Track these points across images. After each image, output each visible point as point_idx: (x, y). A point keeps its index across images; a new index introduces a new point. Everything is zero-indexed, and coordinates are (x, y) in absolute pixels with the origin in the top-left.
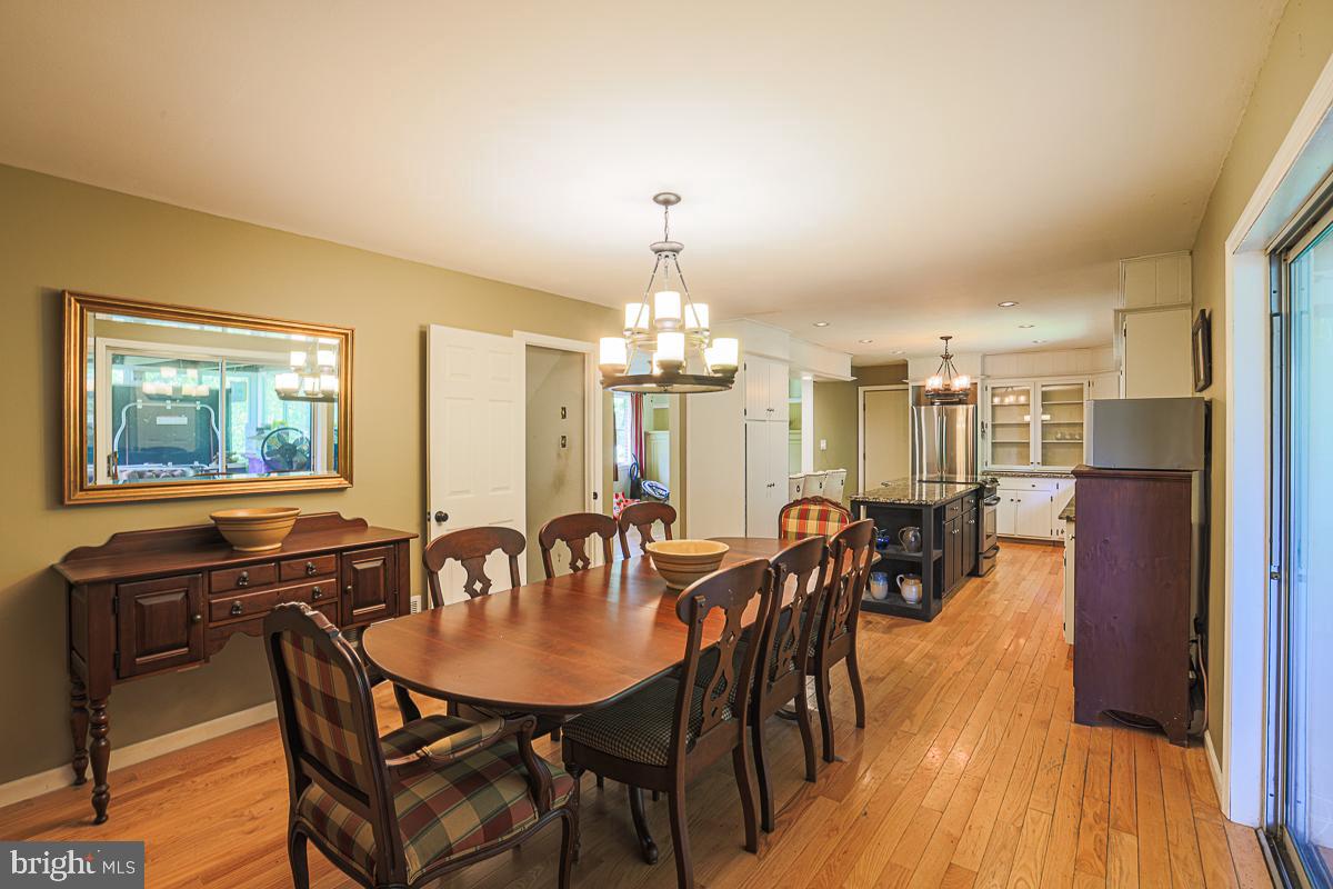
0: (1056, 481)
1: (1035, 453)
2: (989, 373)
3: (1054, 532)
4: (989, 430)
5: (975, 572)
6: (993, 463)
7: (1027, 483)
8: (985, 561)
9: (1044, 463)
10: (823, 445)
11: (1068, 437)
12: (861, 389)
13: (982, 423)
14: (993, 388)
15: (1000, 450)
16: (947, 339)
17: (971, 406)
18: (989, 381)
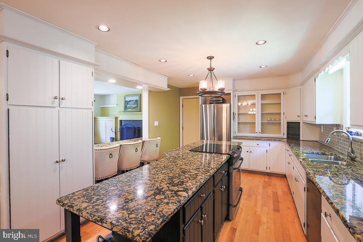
0: (269, 142)
1: (258, 127)
2: (236, 88)
3: (268, 168)
4: (236, 116)
5: (228, 218)
6: (238, 133)
7: (254, 143)
8: (234, 208)
9: (262, 132)
10: (156, 123)
11: (273, 120)
12: (181, 98)
13: (233, 113)
14: (238, 96)
15: (241, 126)
16: (210, 58)
17: (228, 105)
18: (236, 93)
